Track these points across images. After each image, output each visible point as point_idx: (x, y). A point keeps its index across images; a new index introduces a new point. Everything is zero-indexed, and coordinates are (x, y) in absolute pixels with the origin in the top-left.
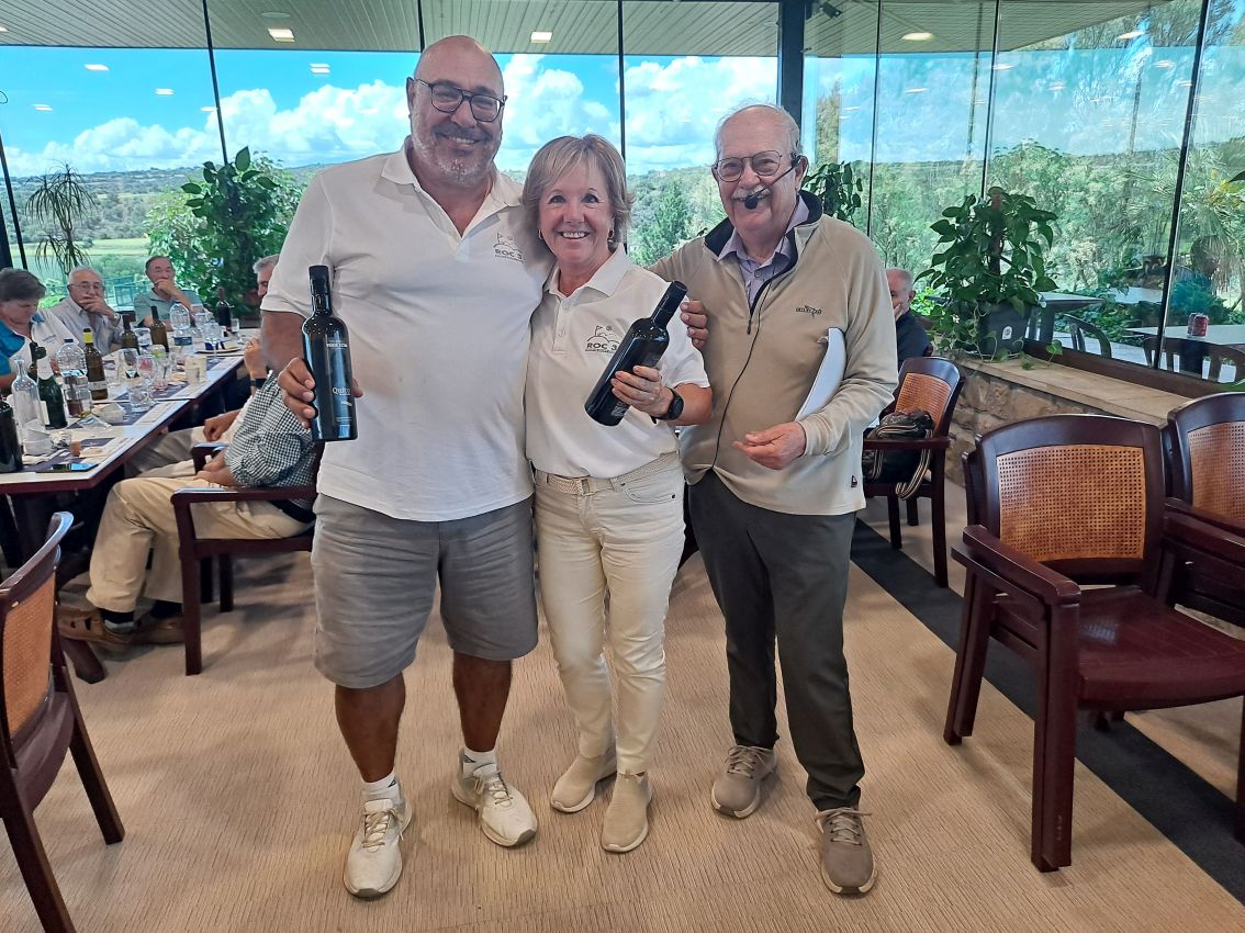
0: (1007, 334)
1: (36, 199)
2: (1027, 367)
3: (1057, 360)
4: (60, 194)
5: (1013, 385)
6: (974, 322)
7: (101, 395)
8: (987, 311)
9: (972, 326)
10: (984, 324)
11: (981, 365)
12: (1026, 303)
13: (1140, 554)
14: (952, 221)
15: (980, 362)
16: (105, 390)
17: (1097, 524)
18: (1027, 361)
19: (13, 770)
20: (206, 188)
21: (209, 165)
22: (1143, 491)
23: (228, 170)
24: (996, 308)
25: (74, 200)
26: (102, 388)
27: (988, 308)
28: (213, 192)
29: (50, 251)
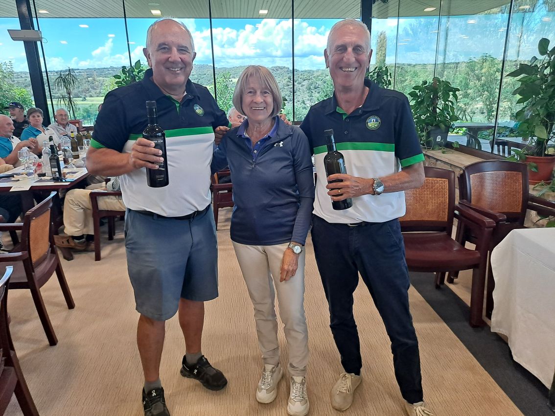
0: (439, 139)
1: (57, 80)
2: (443, 153)
3: (457, 149)
4: (67, 78)
5: (437, 160)
6: (424, 134)
7: (77, 157)
8: (429, 129)
9: (423, 136)
10: (429, 135)
11: (426, 152)
12: (446, 126)
13: (446, 219)
14: (417, 91)
15: (426, 150)
16: (78, 155)
17: (430, 207)
18: (444, 150)
19: (33, 273)
20: (123, 76)
21: (124, 67)
22: (447, 196)
23: (132, 69)
24: (433, 128)
25: (72, 82)
26: (77, 154)
27: (430, 128)
28: (126, 77)
29: (62, 102)
